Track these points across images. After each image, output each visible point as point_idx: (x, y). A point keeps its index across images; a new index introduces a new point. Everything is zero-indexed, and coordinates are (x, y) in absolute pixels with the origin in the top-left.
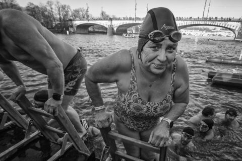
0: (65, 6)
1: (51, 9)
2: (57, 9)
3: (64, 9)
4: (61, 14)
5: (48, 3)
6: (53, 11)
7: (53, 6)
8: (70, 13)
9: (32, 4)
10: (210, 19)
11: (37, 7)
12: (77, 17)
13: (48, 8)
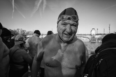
0: (24, 30)
1: (18, 31)
2: (21, 31)
3: (24, 31)
4: (22, 33)
5: (18, 29)
6: (19, 32)
7: (19, 31)
8: (25, 33)
9: (11, 30)
10: (80, 35)
11: (13, 31)
12: (28, 34)
13: (17, 31)
